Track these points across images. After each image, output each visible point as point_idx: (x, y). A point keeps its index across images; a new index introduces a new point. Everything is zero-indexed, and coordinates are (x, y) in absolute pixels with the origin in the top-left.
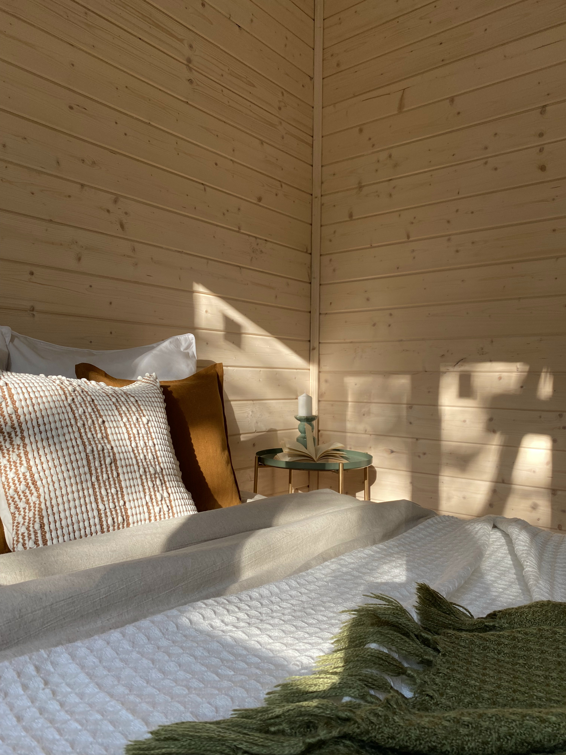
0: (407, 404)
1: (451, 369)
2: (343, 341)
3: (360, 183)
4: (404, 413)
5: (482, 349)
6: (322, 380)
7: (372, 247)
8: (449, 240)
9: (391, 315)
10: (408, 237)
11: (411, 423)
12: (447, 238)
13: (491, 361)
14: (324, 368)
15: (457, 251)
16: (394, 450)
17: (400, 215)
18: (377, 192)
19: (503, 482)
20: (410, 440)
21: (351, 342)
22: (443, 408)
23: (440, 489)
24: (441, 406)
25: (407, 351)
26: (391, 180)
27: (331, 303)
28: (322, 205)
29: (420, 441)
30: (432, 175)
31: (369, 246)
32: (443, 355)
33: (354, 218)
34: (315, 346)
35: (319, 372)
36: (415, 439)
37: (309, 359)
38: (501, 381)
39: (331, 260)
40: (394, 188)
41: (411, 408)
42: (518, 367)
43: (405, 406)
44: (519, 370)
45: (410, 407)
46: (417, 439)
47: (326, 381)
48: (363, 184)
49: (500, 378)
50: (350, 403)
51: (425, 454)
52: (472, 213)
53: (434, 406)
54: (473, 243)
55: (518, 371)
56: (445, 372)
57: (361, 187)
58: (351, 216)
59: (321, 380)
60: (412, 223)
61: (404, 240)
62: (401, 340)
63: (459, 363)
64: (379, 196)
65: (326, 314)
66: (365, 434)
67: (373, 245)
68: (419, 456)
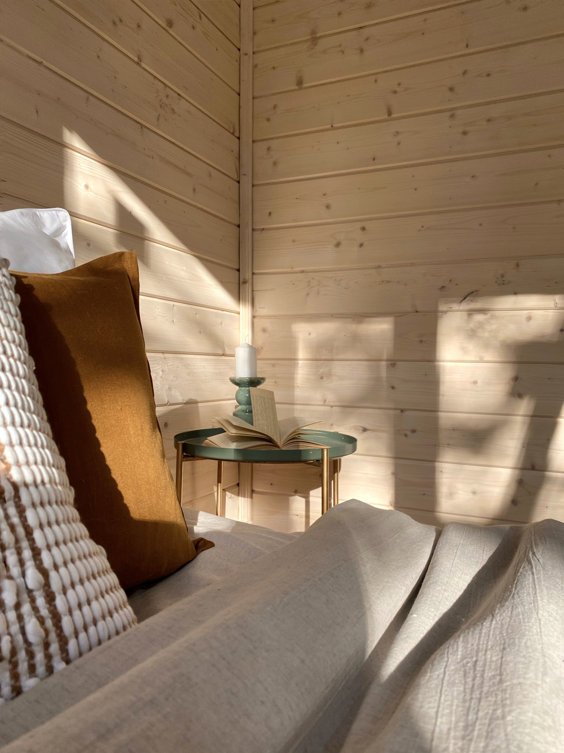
0: (387, 360)
1: (455, 306)
2: (289, 270)
3: (313, 33)
4: (384, 373)
5: (502, 276)
6: (258, 328)
7: (333, 128)
8: (452, 116)
9: (363, 229)
10: (390, 113)
11: (393, 388)
12: (449, 114)
13: (515, 293)
14: (262, 311)
15: (465, 133)
16: (367, 427)
17: (376, 81)
18: (340, 46)
19: (533, 468)
20: (392, 412)
21: (303, 272)
22: (441, 364)
23: (437, 481)
24: (439, 361)
25: (388, 282)
26: (361, 28)
27: (270, 214)
28: (255, 66)
29: (407, 413)
30: (425, 20)
31: (329, 126)
32: (443, 287)
33: (305, 85)
34: (247, 278)
35: (254, 317)
36: (399, 411)
37: (238, 296)
38: (531, 322)
39: (269, 149)
40: (367, 39)
41: (393, 365)
42: (557, 301)
43: (384, 363)
44: (559, 306)
45: (392, 363)
46: (402, 411)
47: (264, 330)
48: (318, 35)
49: (529, 318)
50: (300, 362)
51: (414, 431)
52: (488, 75)
53: (429, 361)
54: (489, 120)
55: (556, 308)
56: (446, 312)
57: (315, 39)
58: (300, 82)
59: (255, 329)
60: (395, 92)
61: (381, 118)
62: (379, 267)
63: (467, 299)
64: (343, 52)
65: (263, 229)
66: (324, 405)
67: (335, 125)
68: (406, 435)
